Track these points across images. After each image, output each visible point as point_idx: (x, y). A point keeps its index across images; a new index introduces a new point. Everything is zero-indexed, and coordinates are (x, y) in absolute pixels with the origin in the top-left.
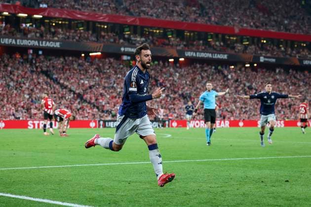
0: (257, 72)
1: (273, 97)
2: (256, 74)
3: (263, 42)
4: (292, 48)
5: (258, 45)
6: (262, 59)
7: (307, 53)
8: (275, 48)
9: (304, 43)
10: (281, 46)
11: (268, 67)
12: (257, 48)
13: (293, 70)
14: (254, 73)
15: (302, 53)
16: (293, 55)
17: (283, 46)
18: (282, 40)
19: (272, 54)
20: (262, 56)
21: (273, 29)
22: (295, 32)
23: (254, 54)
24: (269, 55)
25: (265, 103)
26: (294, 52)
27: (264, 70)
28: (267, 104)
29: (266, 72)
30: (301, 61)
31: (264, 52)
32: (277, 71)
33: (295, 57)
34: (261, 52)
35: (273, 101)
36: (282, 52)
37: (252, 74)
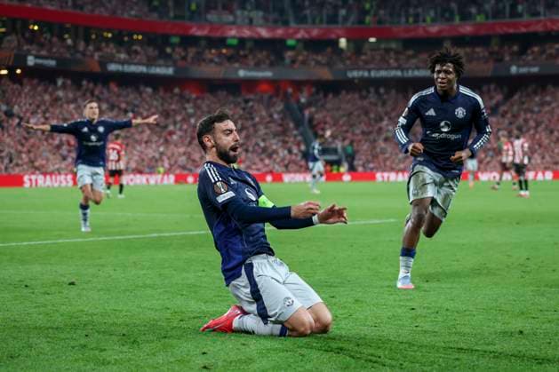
0: (21, 84)
1: (101, 129)
2: (19, 87)
3: (33, 30)
4: (87, 41)
5: (23, 35)
6: (31, 61)
7: (114, 51)
8: (55, 39)
9: (108, 32)
10: (66, 36)
11: (44, 76)
12: (22, 40)
13: (89, 82)
14: (16, 86)
15: (105, 50)
16: (88, 53)
17: (70, 37)
18: (68, 26)
19: (49, 50)
20: (31, 55)
21: (52, 5)
22: (93, 11)
23: (15, 51)
24: (44, 53)
25: (85, 143)
26: (91, 48)
27: (35, 81)
28: (90, 144)
29: (39, 84)
30: (103, 64)
31: (34, 47)
32: (60, 82)
33: (92, 56)
34: (29, 47)
35: (102, 138)
36: (68, 47)
37: (12, 89)
